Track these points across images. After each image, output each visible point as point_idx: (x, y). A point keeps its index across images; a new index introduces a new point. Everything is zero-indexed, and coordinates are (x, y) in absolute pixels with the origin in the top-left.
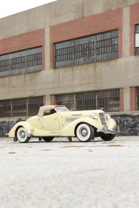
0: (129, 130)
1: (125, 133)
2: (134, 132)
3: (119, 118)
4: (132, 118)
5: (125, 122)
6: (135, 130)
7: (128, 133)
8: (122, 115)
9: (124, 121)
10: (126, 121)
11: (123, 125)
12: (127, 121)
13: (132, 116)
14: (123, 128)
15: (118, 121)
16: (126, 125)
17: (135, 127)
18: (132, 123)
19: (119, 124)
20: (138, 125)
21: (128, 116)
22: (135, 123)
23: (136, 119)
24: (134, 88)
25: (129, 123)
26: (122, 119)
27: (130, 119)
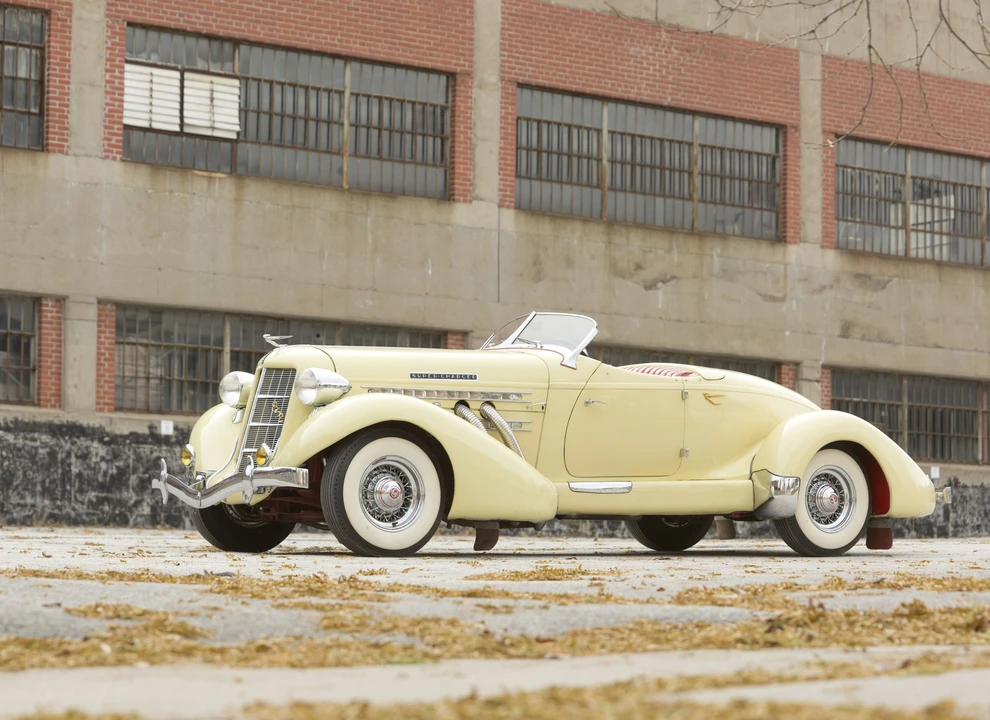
0: (90, 502)
1: (73, 514)
2: (114, 509)
3: (45, 438)
4: (106, 444)
5: (73, 459)
6: (121, 503)
7: (88, 514)
8: (60, 427)
9: (69, 455)
10: (77, 457)
11: (63, 474)
12: (84, 456)
13: (108, 435)
14: (64, 491)
15: (41, 451)
16: (79, 475)
17: (119, 489)
18: (103, 466)
19: (42, 466)
20: (133, 479)
21: (87, 432)
22: (118, 468)
23: (125, 453)
24: (109, 306)
25: (93, 465)
26: (57, 445)
27: (98, 449)
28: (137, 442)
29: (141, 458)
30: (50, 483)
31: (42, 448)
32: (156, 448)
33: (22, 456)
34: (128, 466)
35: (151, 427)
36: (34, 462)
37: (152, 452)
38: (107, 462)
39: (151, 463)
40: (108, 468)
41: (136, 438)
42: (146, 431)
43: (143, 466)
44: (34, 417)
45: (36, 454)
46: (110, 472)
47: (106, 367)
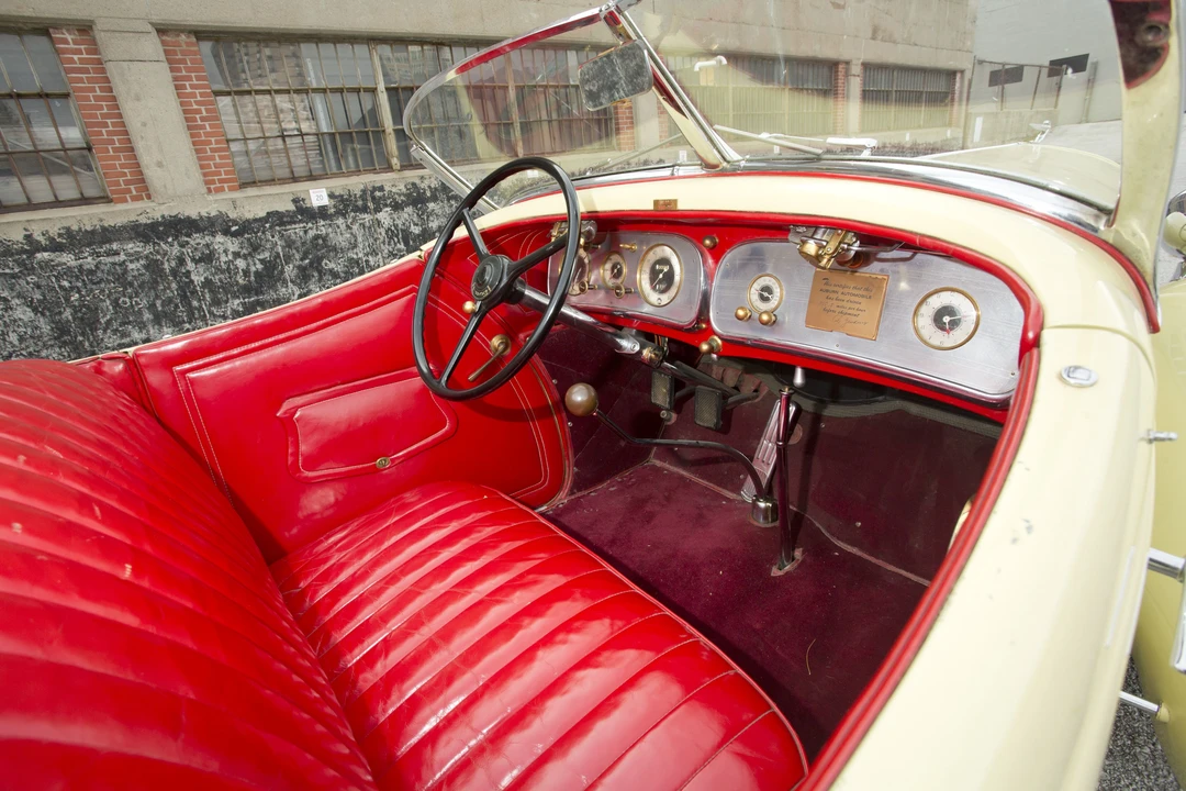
3: (133, 247)
4: (235, 235)
5: (190, 266)
8: (153, 226)
9: (181, 261)
10: (196, 261)
11: (181, 288)
12: (208, 258)
13: (235, 222)
14: (191, 311)
15: (131, 266)
16: (208, 283)
17: (273, 287)
18: (241, 263)
19: (141, 286)
20: (290, 271)
21: (201, 225)
22: (262, 261)
23: (268, 241)
24: (183, 37)
25: (224, 267)
26: (158, 252)
27: (224, 245)
28: (282, 224)
29: (294, 242)
30: (163, 306)
31: (131, 262)
32: (310, 225)
33: (101, 281)
34: (278, 255)
35: (295, 201)
36: (126, 284)
37: (306, 232)
38: (245, 257)
39: (309, 245)
40: (248, 265)
41: (278, 219)
42: (292, 207)
43: (298, 251)
44: (101, 220)
45: (126, 271)
46: (253, 269)
47: (208, 129)
